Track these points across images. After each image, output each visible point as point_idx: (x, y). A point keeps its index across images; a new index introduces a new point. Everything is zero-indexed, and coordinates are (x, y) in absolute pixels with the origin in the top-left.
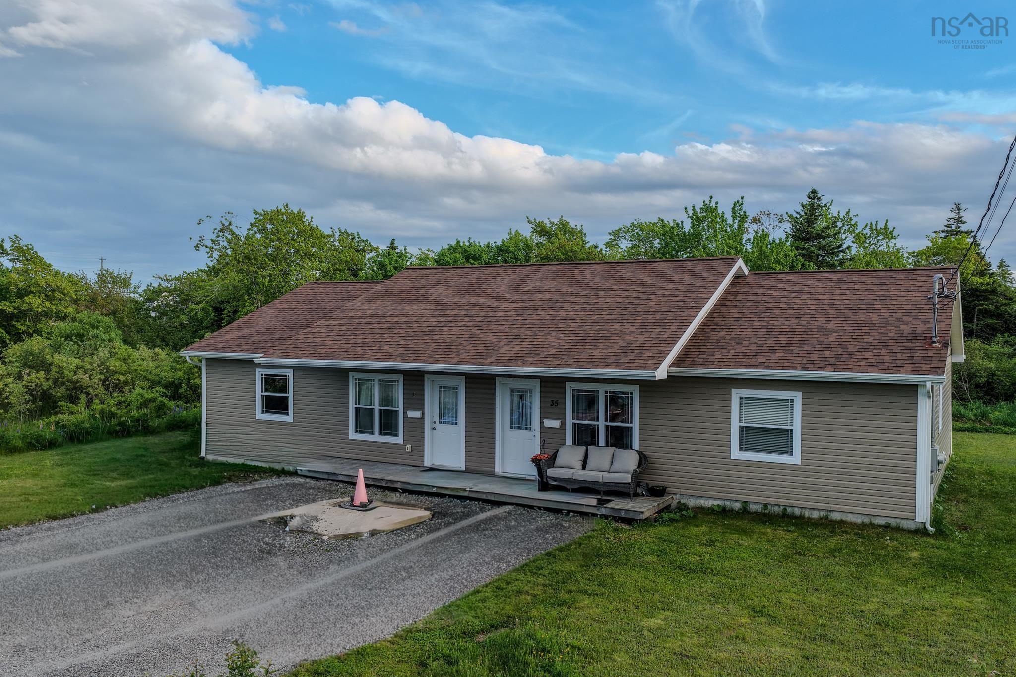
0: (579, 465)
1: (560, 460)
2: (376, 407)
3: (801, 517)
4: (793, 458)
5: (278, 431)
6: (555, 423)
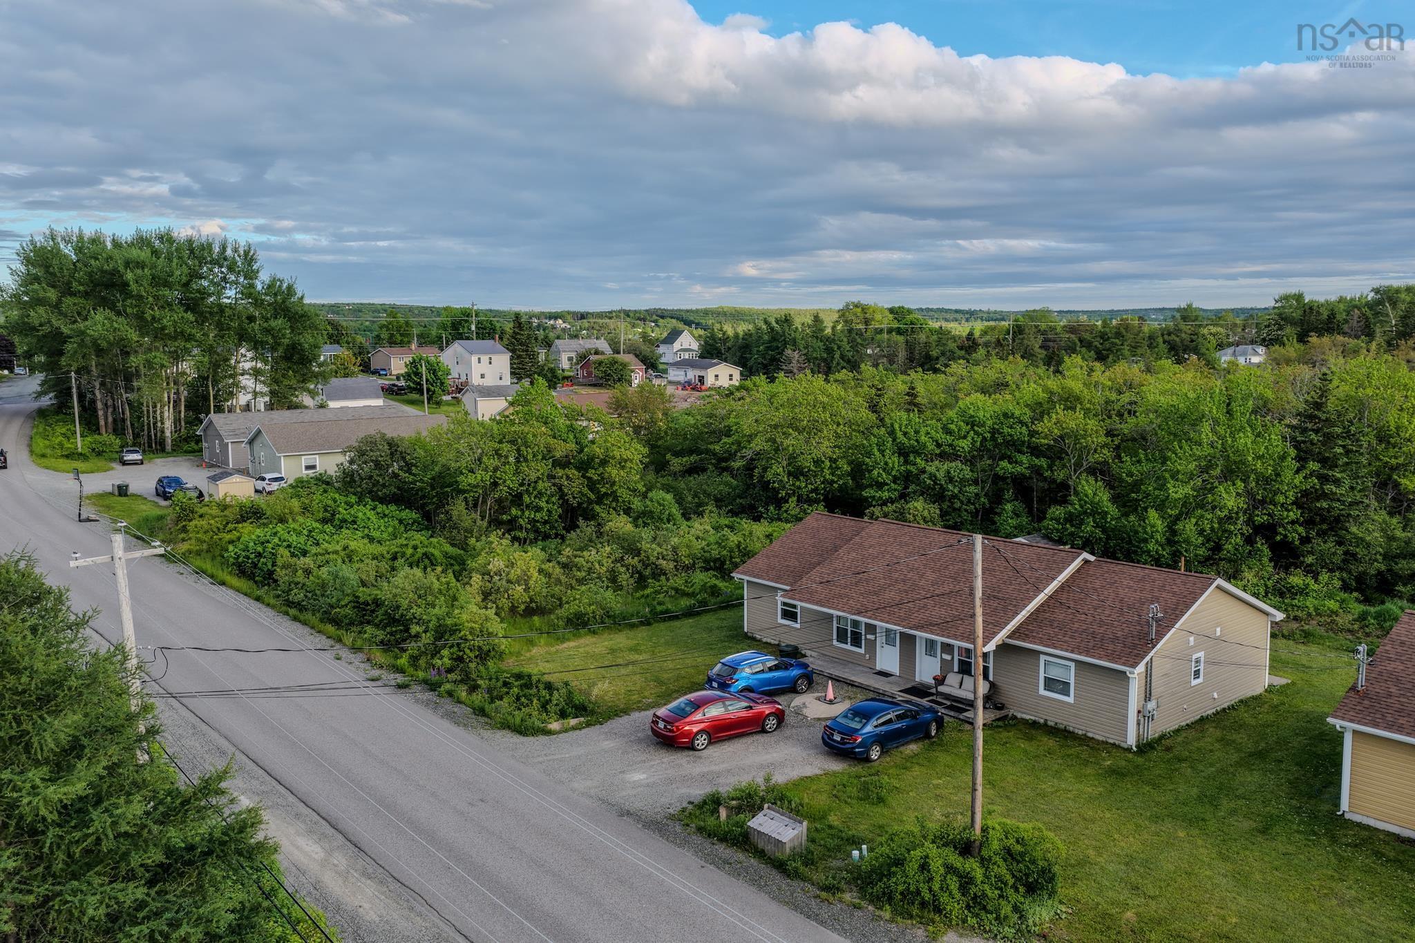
0: (957, 686)
1: (947, 682)
2: (849, 629)
3: (1073, 733)
4: (1071, 700)
5: (791, 633)
6: (948, 657)
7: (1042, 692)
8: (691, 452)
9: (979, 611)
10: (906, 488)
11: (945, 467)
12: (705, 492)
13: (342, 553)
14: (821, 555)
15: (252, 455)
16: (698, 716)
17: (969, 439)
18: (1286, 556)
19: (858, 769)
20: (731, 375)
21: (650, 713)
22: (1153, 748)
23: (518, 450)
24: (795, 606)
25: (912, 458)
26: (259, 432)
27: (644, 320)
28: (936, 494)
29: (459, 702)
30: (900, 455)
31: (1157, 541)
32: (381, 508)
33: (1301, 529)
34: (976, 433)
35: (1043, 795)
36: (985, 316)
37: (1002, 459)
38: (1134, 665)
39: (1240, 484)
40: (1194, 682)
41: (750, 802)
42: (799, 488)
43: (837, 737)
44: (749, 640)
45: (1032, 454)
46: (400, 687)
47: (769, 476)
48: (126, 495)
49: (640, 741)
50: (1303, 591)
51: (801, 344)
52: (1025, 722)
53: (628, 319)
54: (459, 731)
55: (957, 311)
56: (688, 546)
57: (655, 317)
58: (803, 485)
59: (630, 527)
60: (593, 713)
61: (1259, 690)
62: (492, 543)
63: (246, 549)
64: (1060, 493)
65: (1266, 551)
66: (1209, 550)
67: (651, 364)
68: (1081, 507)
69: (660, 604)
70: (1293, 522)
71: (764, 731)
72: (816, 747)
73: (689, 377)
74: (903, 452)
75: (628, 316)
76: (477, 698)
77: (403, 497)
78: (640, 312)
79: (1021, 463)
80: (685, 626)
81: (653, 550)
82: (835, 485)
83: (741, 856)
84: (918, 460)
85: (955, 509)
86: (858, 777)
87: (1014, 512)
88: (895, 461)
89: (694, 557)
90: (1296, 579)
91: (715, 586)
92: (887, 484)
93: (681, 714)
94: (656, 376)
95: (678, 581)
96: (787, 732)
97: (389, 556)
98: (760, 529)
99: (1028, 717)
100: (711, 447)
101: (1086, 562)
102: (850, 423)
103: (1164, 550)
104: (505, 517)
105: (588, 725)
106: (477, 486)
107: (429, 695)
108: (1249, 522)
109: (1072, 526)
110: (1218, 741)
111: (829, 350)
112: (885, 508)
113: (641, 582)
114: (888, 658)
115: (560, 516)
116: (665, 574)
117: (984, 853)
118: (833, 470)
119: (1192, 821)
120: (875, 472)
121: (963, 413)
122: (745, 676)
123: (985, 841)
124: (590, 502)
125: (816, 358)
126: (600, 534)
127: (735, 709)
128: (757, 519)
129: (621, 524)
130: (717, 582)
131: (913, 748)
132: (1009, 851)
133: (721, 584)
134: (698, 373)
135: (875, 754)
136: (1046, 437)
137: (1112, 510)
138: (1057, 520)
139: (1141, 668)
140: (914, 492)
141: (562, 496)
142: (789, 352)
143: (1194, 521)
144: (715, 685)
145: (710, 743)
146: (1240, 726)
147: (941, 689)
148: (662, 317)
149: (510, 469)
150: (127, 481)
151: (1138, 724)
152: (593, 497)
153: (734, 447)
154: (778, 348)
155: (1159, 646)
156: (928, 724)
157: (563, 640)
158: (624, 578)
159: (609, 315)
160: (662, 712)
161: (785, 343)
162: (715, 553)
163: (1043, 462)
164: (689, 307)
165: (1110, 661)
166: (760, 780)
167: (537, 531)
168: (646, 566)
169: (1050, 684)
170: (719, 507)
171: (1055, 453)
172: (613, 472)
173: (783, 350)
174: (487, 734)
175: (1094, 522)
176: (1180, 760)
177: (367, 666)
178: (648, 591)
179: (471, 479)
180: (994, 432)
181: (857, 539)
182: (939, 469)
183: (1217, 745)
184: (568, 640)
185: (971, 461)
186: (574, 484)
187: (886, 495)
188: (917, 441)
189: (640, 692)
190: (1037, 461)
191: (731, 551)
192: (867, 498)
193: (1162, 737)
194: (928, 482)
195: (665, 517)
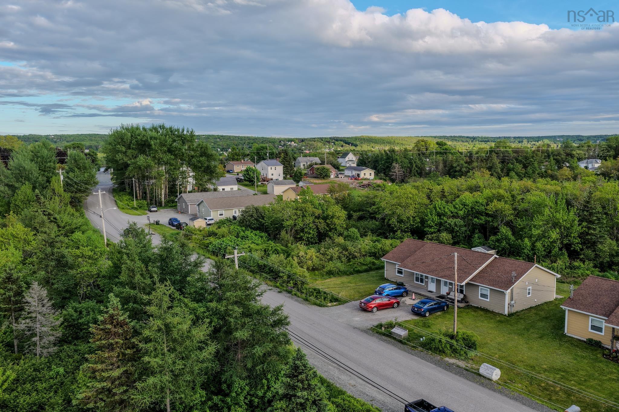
1: (450, 294)
2: (420, 277)
3: (489, 310)
4: (488, 300)
5: (400, 278)
6: (451, 287)
7: (480, 298)
8: (359, 210)
9: (456, 273)
10: (440, 227)
11: (454, 221)
12: (367, 228)
13: (248, 249)
14: (410, 253)
15: (199, 209)
16: (374, 302)
17: (463, 210)
18: (573, 255)
19: (422, 319)
20: (370, 174)
21: (358, 302)
22: (513, 315)
23: (303, 213)
24: (402, 270)
25: (442, 217)
26: (202, 201)
27: (329, 142)
28: (451, 230)
29: (298, 297)
30: (438, 216)
31: (527, 249)
32: (254, 232)
33: (580, 246)
34: (466, 208)
35: (477, 327)
36: (480, 139)
37: (475, 218)
38: (507, 290)
39: (558, 230)
40: (528, 296)
41: (391, 326)
42: (401, 227)
43: (416, 309)
44: (387, 280)
45: (486, 216)
46: (279, 292)
47: (391, 222)
48: (159, 225)
49: (356, 309)
50: (578, 268)
51: (399, 161)
52: (475, 307)
53: (322, 142)
54: (301, 305)
55: (467, 137)
56: (364, 248)
57: (334, 141)
58: (403, 226)
59: (343, 241)
60: (340, 301)
61: (552, 299)
62: (298, 246)
63: (215, 246)
64: (495, 231)
65: (566, 253)
66: (547, 252)
67: (337, 167)
68: (501, 236)
69: (356, 267)
70: (577, 243)
71: (393, 308)
72: (409, 312)
73: (353, 174)
74: (439, 215)
75: (322, 140)
76: (304, 295)
77: (261, 228)
78: (327, 138)
79: (482, 220)
80: (364, 275)
81: (353, 249)
82: (415, 226)
83: (389, 339)
84: (444, 218)
85: (457, 236)
86: (422, 321)
87: (478, 237)
88: (436, 218)
89: (366, 252)
90: (576, 264)
91: (373, 262)
92: (433, 226)
93: (368, 302)
94: (340, 173)
95: (362, 260)
96: (401, 308)
97: (263, 250)
98: (388, 242)
99: (475, 305)
100: (368, 209)
101: (496, 258)
102: (419, 204)
103: (530, 252)
104: (298, 236)
105: (339, 304)
106: (289, 226)
107: (289, 295)
108: (562, 243)
109: (498, 243)
110: (534, 314)
111: (411, 163)
112: (432, 235)
113: (349, 261)
114: (432, 287)
115: (317, 236)
116: (357, 258)
117: (457, 338)
118: (414, 221)
119: (519, 335)
120: (429, 222)
121: (461, 201)
122: (387, 291)
123: (457, 336)
124: (327, 231)
125: (406, 167)
126: (333, 243)
127: (385, 300)
128: (386, 238)
129: (341, 240)
130: (374, 261)
131: (439, 313)
132: (464, 338)
133: (376, 261)
134: (357, 172)
135: (427, 315)
136: (490, 211)
137: (513, 238)
138: (493, 241)
139: (509, 291)
140: (443, 229)
141: (318, 229)
142: (395, 164)
143: (541, 242)
144: (378, 293)
145: (377, 310)
146: (543, 310)
147: (448, 296)
148: (337, 140)
149: (300, 219)
150: (159, 220)
151: (509, 308)
152: (328, 229)
153: (377, 210)
154: (389, 162)
155: (515, 284)
156: (444, 307)
157: (326, 279)
158: (344, 259)
159: (314, 140)
160: (362, 301)
161: (393, 160)
162: (373, 250)
163: (490, 219)
164: (348, 136)
165: (499, 288)
166: (394, 320)
167: (308, 241)
168: (350, 255)
169: (483, 295)
170: (373, 233)
171: (494, 216)
172: (336, 221)
173: (392, 163)
174: (310, 306)
175: (506, 242)
176: (521, 319)
177: (266, 285)
178: (351, 263)
179: (288, 223)
180: (472, 208)
181: (422, 248)
182: (451, 221)
183: (534, 315)
184: (328, 279)
185: (463, 218)
186: (322, 225)
187: (432, 230)
188: (444, 211)
189: (354, 295)
190: (488, 218)
191: (379, 250)
192: (426, 231)
193: (517, 312)
194: (448, 226)
195: (355, 237)
